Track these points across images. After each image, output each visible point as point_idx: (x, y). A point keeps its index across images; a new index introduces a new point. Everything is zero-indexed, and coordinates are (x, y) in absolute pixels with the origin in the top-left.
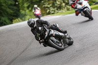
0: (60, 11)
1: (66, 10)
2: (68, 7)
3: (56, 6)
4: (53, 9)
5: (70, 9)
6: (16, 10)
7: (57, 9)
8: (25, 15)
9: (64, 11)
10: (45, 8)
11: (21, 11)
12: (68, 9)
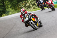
0: (29, 9)
1: (33, 8)
2: (34, 7)
3: (27, 6)
4: (25, 8)
5: (35, 8)
6: (4, 9)
7: (28, 8)
8: (9, 12)
9: (31, 9)
10: (20, 7)
11: (7, 9)
12: (34, 8)
